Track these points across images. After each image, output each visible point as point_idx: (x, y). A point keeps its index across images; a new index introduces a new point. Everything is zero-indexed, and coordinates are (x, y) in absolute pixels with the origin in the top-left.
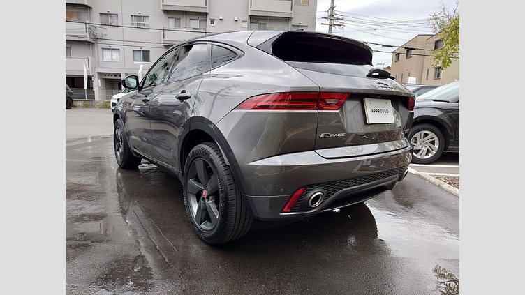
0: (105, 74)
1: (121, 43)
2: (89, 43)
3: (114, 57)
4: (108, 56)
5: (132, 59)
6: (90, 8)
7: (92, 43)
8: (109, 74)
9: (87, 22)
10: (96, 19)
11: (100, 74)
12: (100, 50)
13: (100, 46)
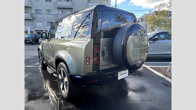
0: (38, 31)
1: (43, 20)
2: (31, 20)
3: (41, 24)
4: (38, 24)
5: (47, 25)
6: (31, 7)
7: (33, 20)
8: (39, 31)
9: (30, 13)
10: (34, 12)
11: (36, 30)
12: (35, 22)
13: (35, 21)
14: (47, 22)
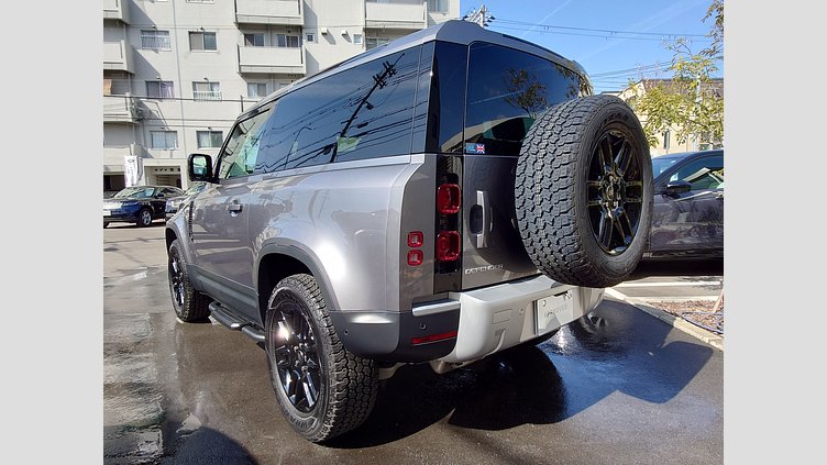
0: (156, 168)
1: (180, 123)
2: (131, 124)
4: (159, 142)
5: (196, 144)
6: (132, 75)
8: (161, 168)
9: (128, 95)
10: (141, 91)
11: (150, 169)
12: (147, 133)
13: (147, 129)
14: (198, 132)
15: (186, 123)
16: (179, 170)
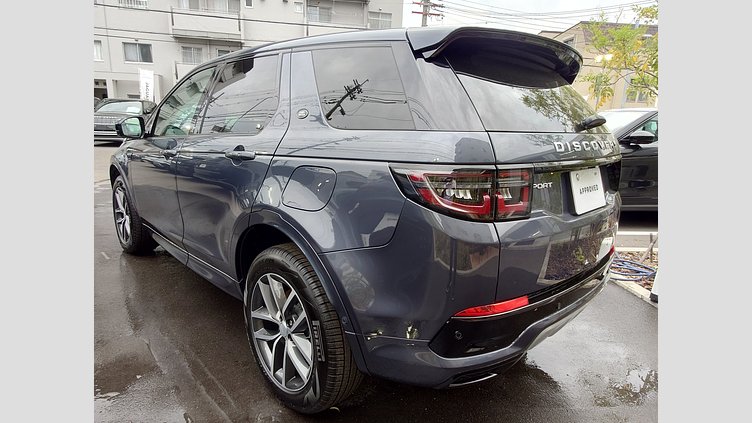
1: (103, 32)
5: (123, 58)
14: (124, 43)
15: (110, 33)
16: (105, 84)
